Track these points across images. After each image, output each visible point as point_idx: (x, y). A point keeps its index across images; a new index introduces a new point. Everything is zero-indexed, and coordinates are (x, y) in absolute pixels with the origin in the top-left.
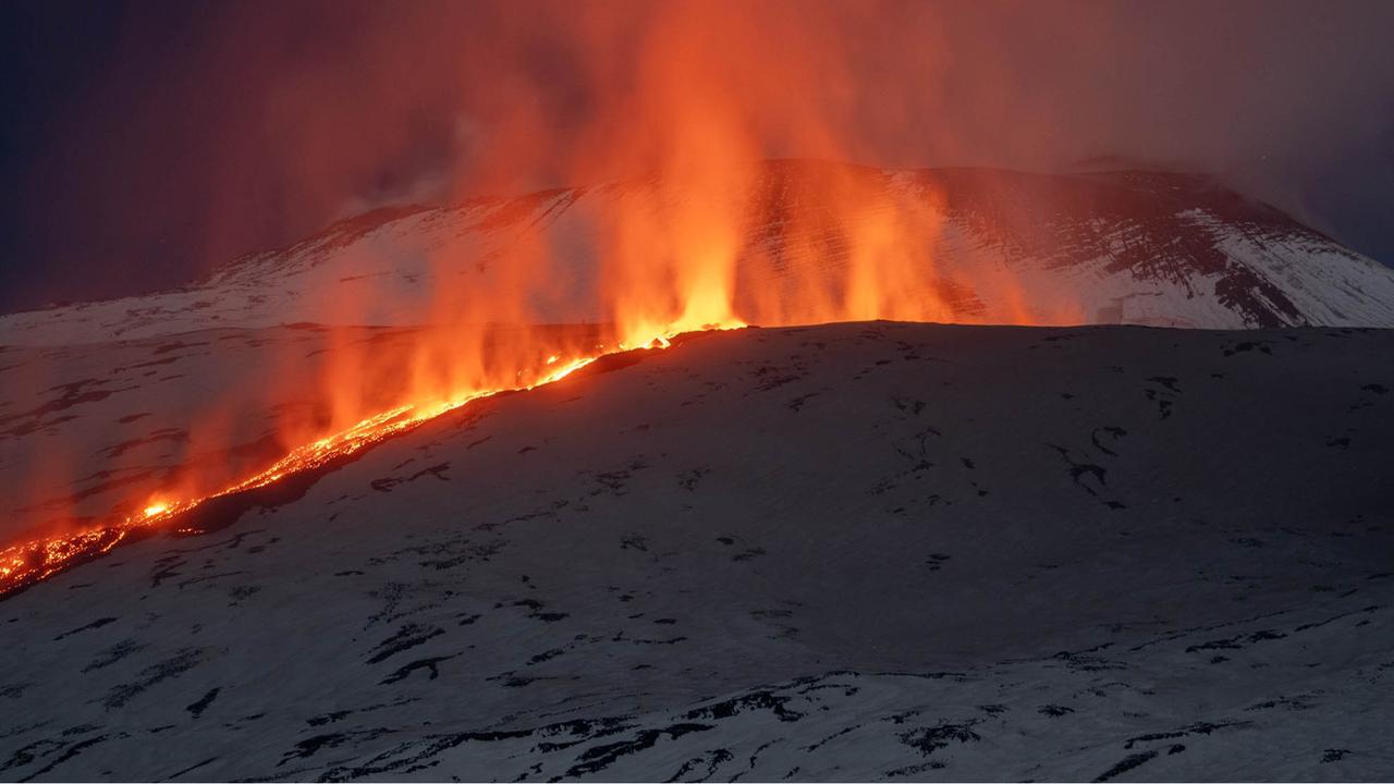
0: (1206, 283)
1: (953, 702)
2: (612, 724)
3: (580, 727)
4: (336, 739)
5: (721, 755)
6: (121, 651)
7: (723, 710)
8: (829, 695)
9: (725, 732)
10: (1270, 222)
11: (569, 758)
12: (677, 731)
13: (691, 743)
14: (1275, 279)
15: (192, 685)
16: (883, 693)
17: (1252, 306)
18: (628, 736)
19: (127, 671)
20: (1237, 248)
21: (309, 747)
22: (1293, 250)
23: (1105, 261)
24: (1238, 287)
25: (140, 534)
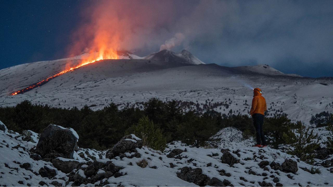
0: (128, 57)
1: (115, 79)
2: (96, 81)
3: (95, 81)
4: (81, 81)
5: (102, 82)
6: (70, 77)
7: (102, 80)
8: (108, 79)
9: (102, 81)
10: (131, 53)
11: (94, 82)
12: (100, 81)
13: (100, 82)
14: (132, 57)
15: (73, 79)
16: (111, 79)
17: (130, 58)
18: (97, 81)
19: (70, 78)
20: (130, 55)
21: (80, 82)
22: (132, 55)
23: (123, 56)
24: (130, 57)
25: (70, 70)
